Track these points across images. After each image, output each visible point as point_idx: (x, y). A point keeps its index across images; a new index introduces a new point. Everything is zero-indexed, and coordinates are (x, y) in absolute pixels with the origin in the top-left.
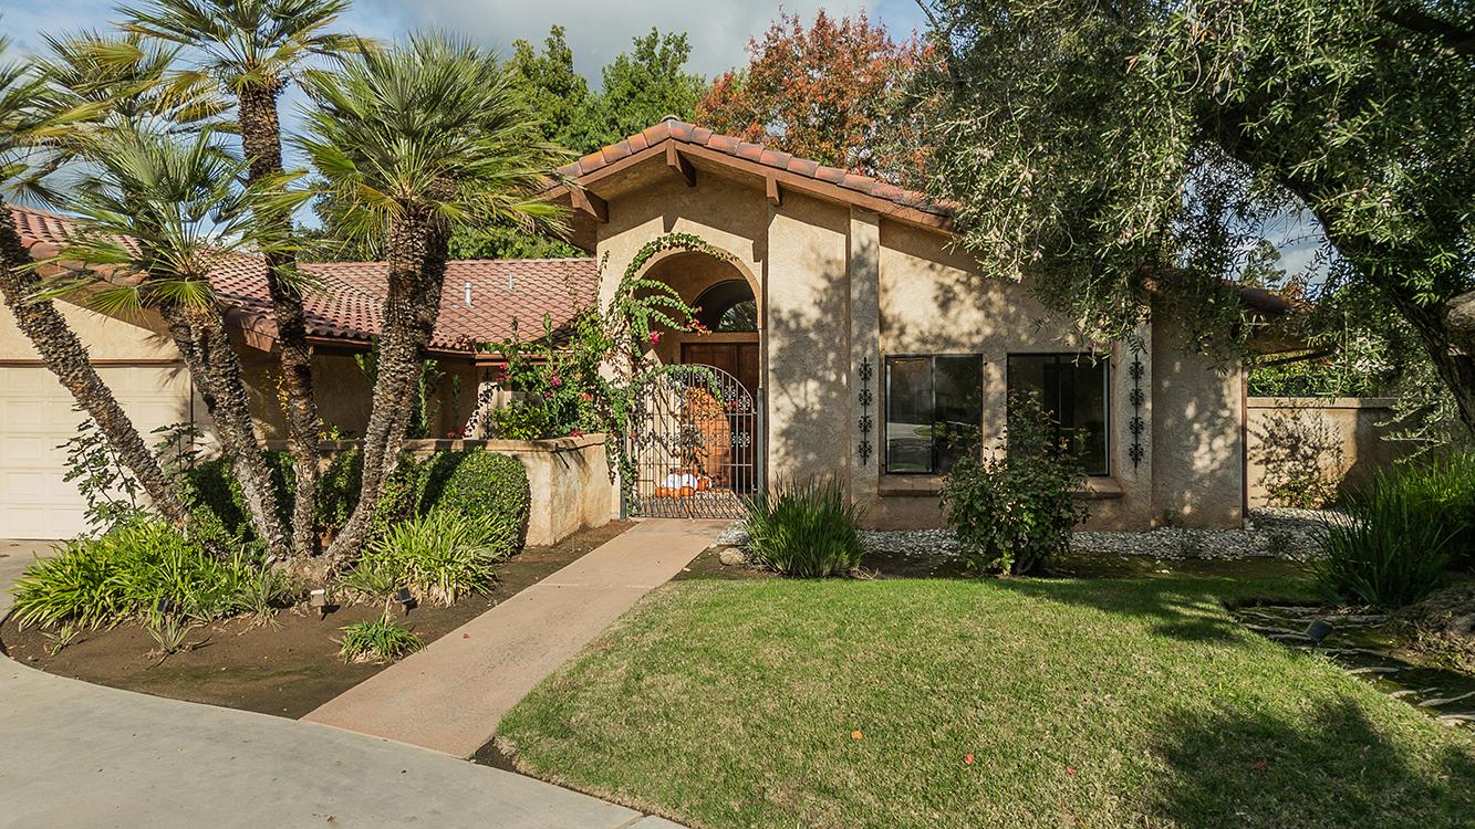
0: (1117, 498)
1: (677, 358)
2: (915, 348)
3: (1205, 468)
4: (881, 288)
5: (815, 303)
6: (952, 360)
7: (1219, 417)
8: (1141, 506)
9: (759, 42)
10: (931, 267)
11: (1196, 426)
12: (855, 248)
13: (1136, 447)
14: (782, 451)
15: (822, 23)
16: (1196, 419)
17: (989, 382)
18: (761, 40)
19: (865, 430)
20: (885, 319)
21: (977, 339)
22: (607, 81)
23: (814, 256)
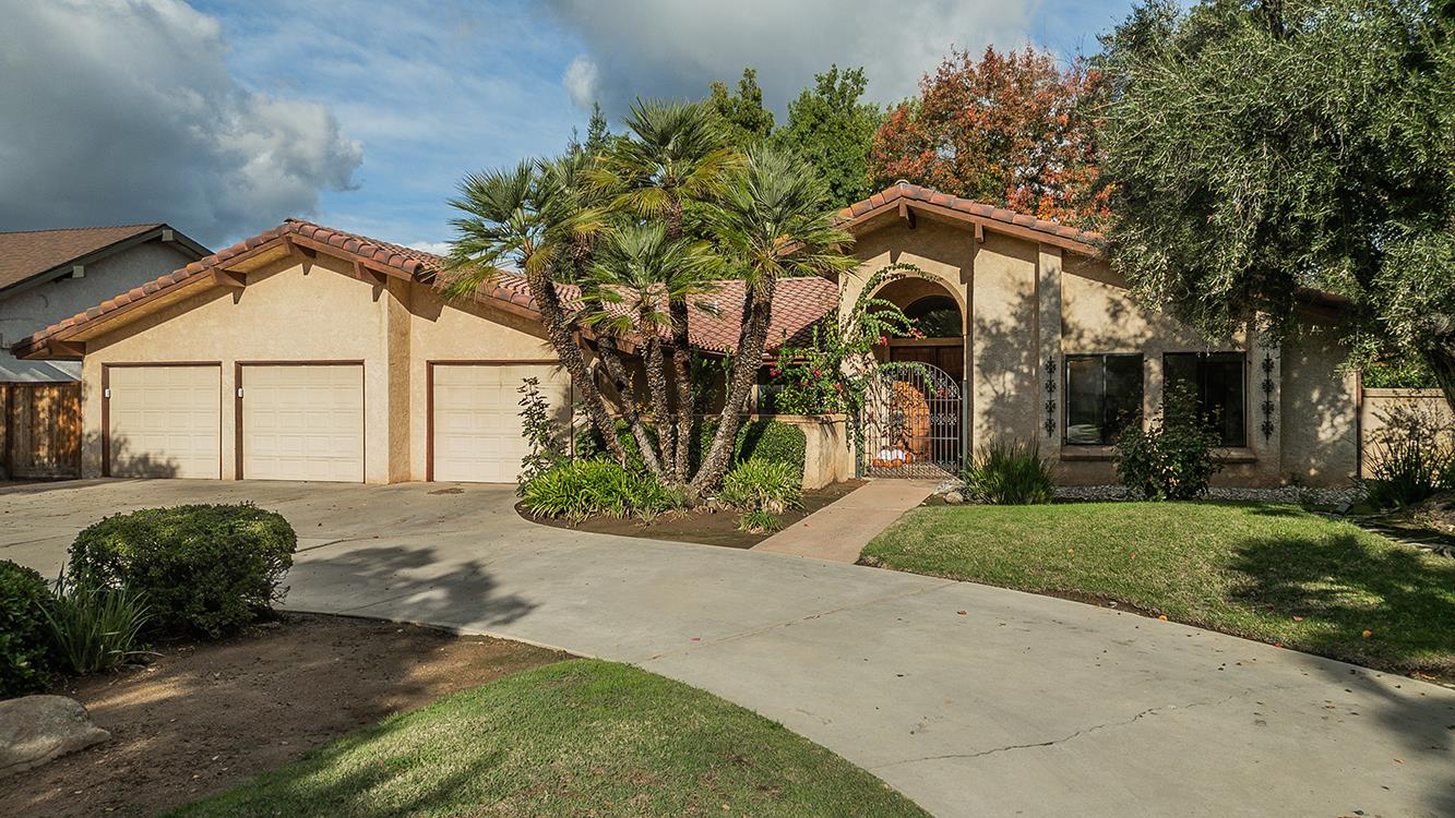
0: (1253, 462)
1: (887, 358)
2: (1090, 348)
3: (1327, 439)
4: (1063, 302)
5: (1012, 314)
6: (1121, 357)
7: (1339, 401)
8: (1272, 469)
9: (932, 78)
10: (1104, 286)
11: (1320, 407)
12: (1042, 273)
13: (1268, 423)
14: (985, 427)
15: (990, 57)
16: (1320, 402)
17: (1150, 374)
18: (933, 75)
19: (1051, 411)
20: (1067, 326)
21: (1141, 341)
22: (793, 115)
23: (1010, 280)
